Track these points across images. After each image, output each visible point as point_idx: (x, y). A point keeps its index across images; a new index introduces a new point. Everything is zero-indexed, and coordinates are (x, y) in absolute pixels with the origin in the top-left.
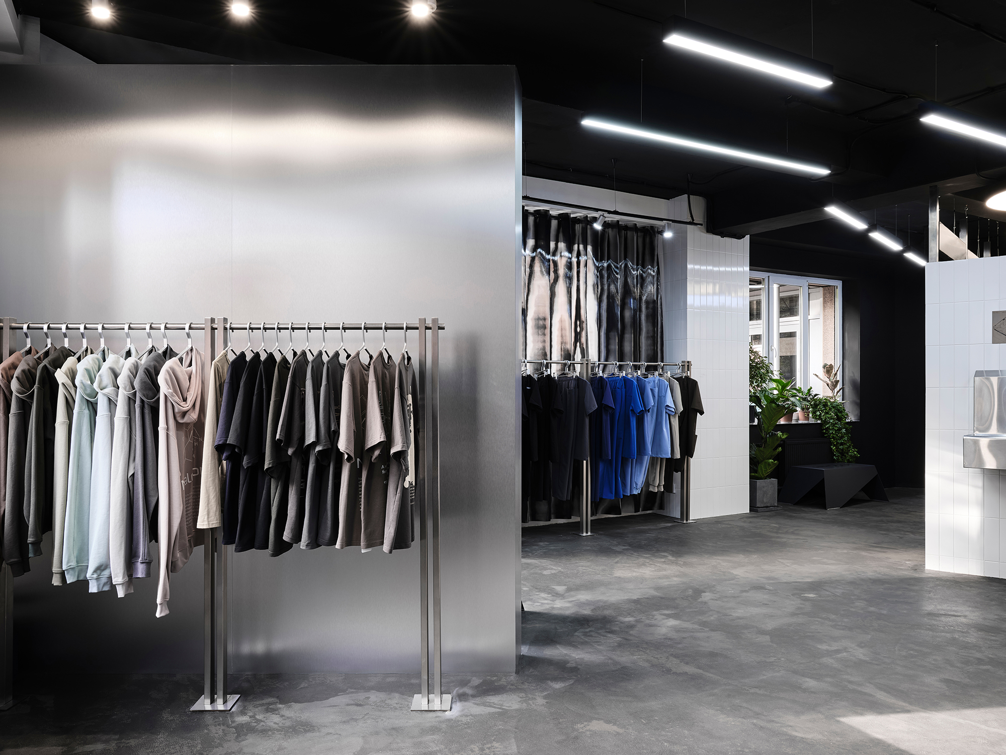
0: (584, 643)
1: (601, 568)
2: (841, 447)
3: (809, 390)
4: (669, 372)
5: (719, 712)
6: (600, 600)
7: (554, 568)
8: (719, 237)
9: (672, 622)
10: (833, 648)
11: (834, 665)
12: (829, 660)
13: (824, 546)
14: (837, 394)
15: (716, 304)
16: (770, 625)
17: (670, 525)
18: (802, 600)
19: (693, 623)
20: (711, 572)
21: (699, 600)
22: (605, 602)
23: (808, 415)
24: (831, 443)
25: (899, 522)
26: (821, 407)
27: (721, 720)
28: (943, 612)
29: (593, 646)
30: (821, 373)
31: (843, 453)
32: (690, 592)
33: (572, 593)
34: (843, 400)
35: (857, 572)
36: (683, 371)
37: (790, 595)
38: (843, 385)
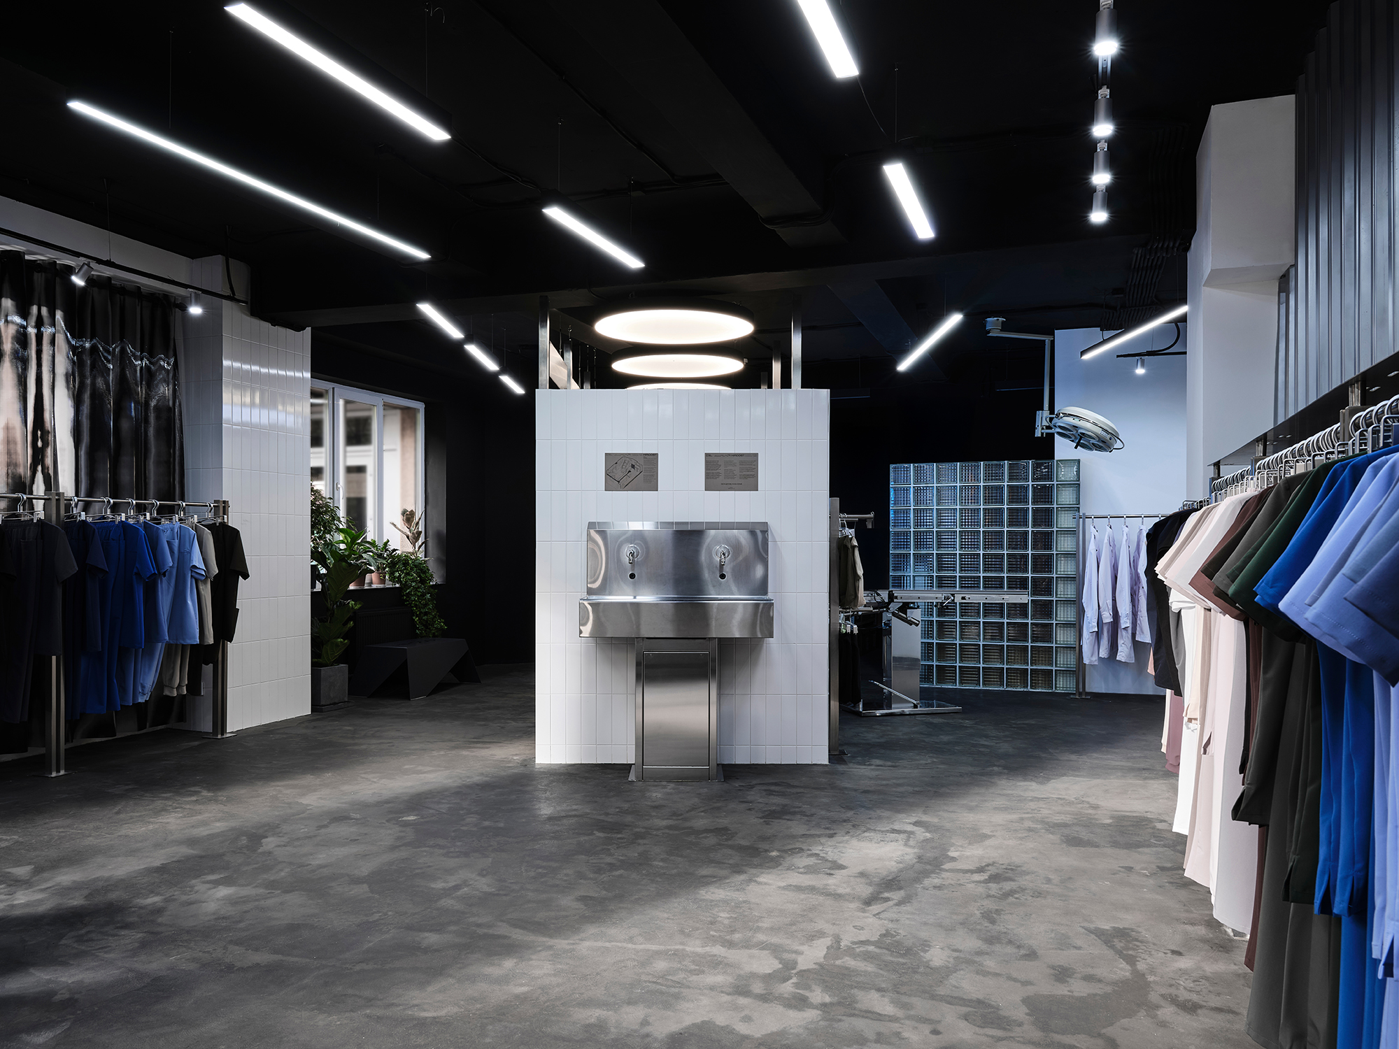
0: (80, 955)
1: (91, 825)
2: (425, 618)
3: (386, 544)
4: (196, 516)
5: (316, 1011)
6: (97, 878)
7: (4, 837)
8: (267, 325)
9: (223, 891)
10: (451, 884)
11: (455, 908)
12: (449, 902)
13: (416, 749)
14: (419, 549)
15: (264, 421)
16: (365, 868)
17: (196, 743)
18: (401, 826)
19: (256, 887)
20: (270, 807)
21: (260, 851)
22: (108, 879)
23: (385, 577)
24: (413, 613)
25: (498, 708)
26: (401, 566)
27: (321, 1023)
28: (563, 814)
29: (97, 956)
30: (399, 521)
31: (427, 625)
32: (244, 841)
33: (45, 875)
34: (425, 557)
35: (461, 778)
36: (216, 514)
37: (384, 821)
38: (425, 539)
